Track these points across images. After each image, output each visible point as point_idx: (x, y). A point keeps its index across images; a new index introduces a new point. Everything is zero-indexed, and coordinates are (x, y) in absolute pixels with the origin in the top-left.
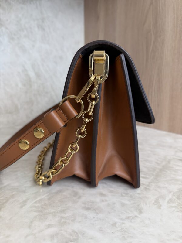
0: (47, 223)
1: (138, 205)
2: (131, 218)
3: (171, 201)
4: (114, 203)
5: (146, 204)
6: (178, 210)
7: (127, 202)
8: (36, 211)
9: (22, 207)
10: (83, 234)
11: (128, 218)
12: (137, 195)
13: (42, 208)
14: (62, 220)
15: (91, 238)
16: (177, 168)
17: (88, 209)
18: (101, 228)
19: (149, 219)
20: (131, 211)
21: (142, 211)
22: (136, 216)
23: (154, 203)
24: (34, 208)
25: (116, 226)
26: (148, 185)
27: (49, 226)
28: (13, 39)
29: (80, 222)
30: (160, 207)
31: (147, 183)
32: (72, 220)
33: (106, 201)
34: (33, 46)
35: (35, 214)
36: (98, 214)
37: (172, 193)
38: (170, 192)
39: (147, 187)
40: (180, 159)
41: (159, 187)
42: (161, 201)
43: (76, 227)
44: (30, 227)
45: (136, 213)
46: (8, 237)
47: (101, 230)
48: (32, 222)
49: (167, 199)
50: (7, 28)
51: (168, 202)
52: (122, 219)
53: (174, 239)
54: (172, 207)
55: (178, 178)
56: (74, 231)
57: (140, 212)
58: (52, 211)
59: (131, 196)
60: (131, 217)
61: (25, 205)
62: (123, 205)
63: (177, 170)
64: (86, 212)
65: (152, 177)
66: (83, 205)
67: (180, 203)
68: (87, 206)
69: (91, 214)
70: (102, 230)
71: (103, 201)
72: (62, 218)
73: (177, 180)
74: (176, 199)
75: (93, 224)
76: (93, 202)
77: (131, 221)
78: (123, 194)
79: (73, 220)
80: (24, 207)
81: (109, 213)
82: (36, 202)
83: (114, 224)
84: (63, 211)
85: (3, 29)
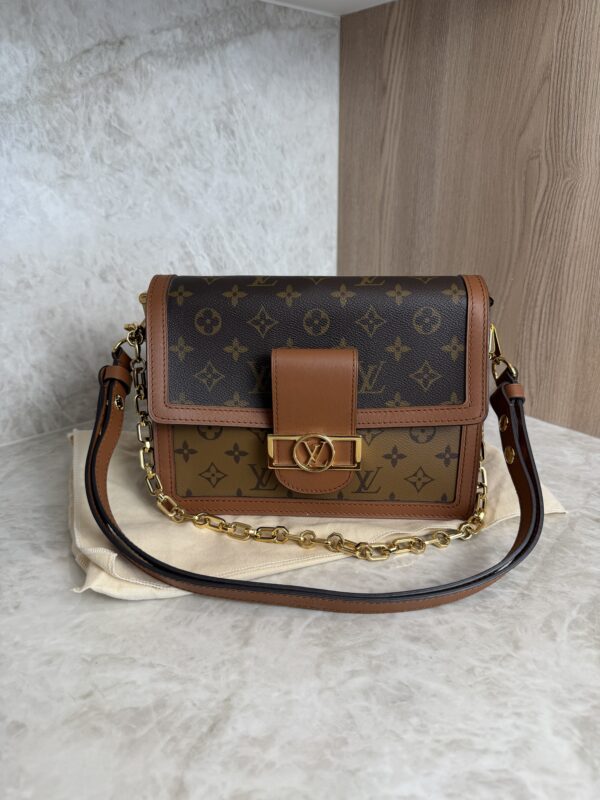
0: (349, 669)
1: (511, 633)
2: (501, 658)
3: (575, 624)
4: (464, 628)
5: (526, 631)
6: (589, 644)
7: (488, 626)
8: (316, 645)
9: (286, 636)
10: (419, 688)
11: (494, 658)
12: (507, 610)
13: (327, 637)
14: (374, 662)
15: (434, 696)
16: (590, 544)
17: (415, 639)
18: (447, 676)
19: (535, 661)
20: (498, 645)
21: (520, 644)
22: (509, 655)
23: (541, 629)
24: (311, 639)
25: (475, 675)
26: (527, 588)
27: (353, 674)
28: (154, 172)
29: (406, 666)
30: (553, 637)
31: (525, 583)
32: (391, 662)
33: (447, 622)
34: (206, 185)
35: (319, 650)
36: (436, 650)
37: (579, 606)
38: (574, 605)
39: (526, 592)
40: (596, 516)
41: (550, 592)
42: (555, 623)
43: (402, 674)
44: (318, 675)
45: (509, 650)
46: (288, 693)
47: (448, 681)
48: (318, 666)
49: (568, 620)
50: (139, 145)
51: (570, 628)
52: (483, 661)
53: (580, 699)
54: (578, 637)
55: (594, 569)
56: (400, 683)
57: (517, 647)
58: (348, 644)
59: (495, 613)
60: (499, 656)
61: (290, 632)
62: (481, 631)
63: (590, 548)
64: (414, 647)
65: (535, 568)
66: (403, 632)
67: (594, 630)
68: (410, 632)
69: (423, 651)
70: (450, 681)
71: (440, 623)
72: (371, 657)
73: (588, 575)
74: (586, 620)
75: (431, 670)
76: (421, 625)
77: (500, 665)
78: (477, 608)
79: (394, 662)
80: (291, 637)
81: (458, 648)
82: (309, 626)
83: (471, 671)
84: (369, 644)
85: (131, 147)
